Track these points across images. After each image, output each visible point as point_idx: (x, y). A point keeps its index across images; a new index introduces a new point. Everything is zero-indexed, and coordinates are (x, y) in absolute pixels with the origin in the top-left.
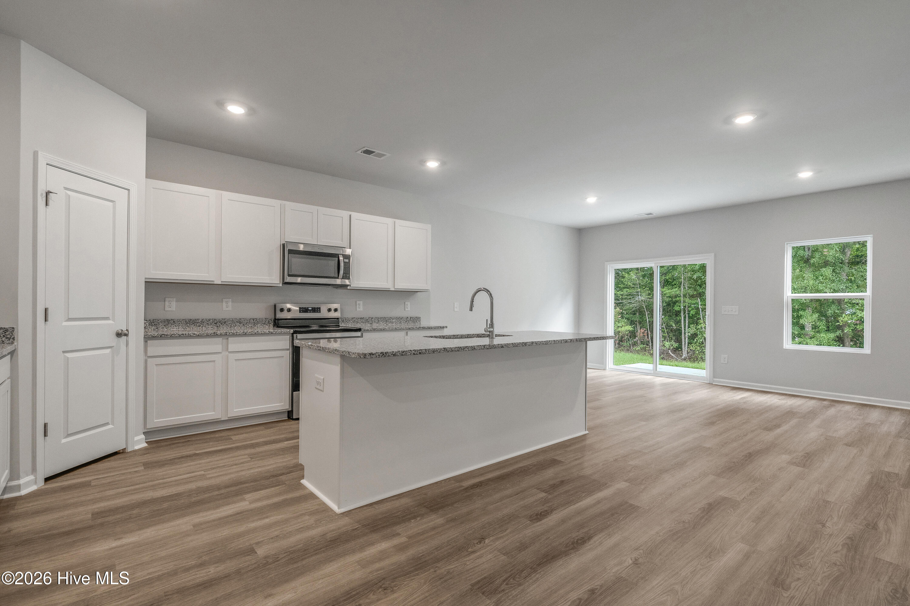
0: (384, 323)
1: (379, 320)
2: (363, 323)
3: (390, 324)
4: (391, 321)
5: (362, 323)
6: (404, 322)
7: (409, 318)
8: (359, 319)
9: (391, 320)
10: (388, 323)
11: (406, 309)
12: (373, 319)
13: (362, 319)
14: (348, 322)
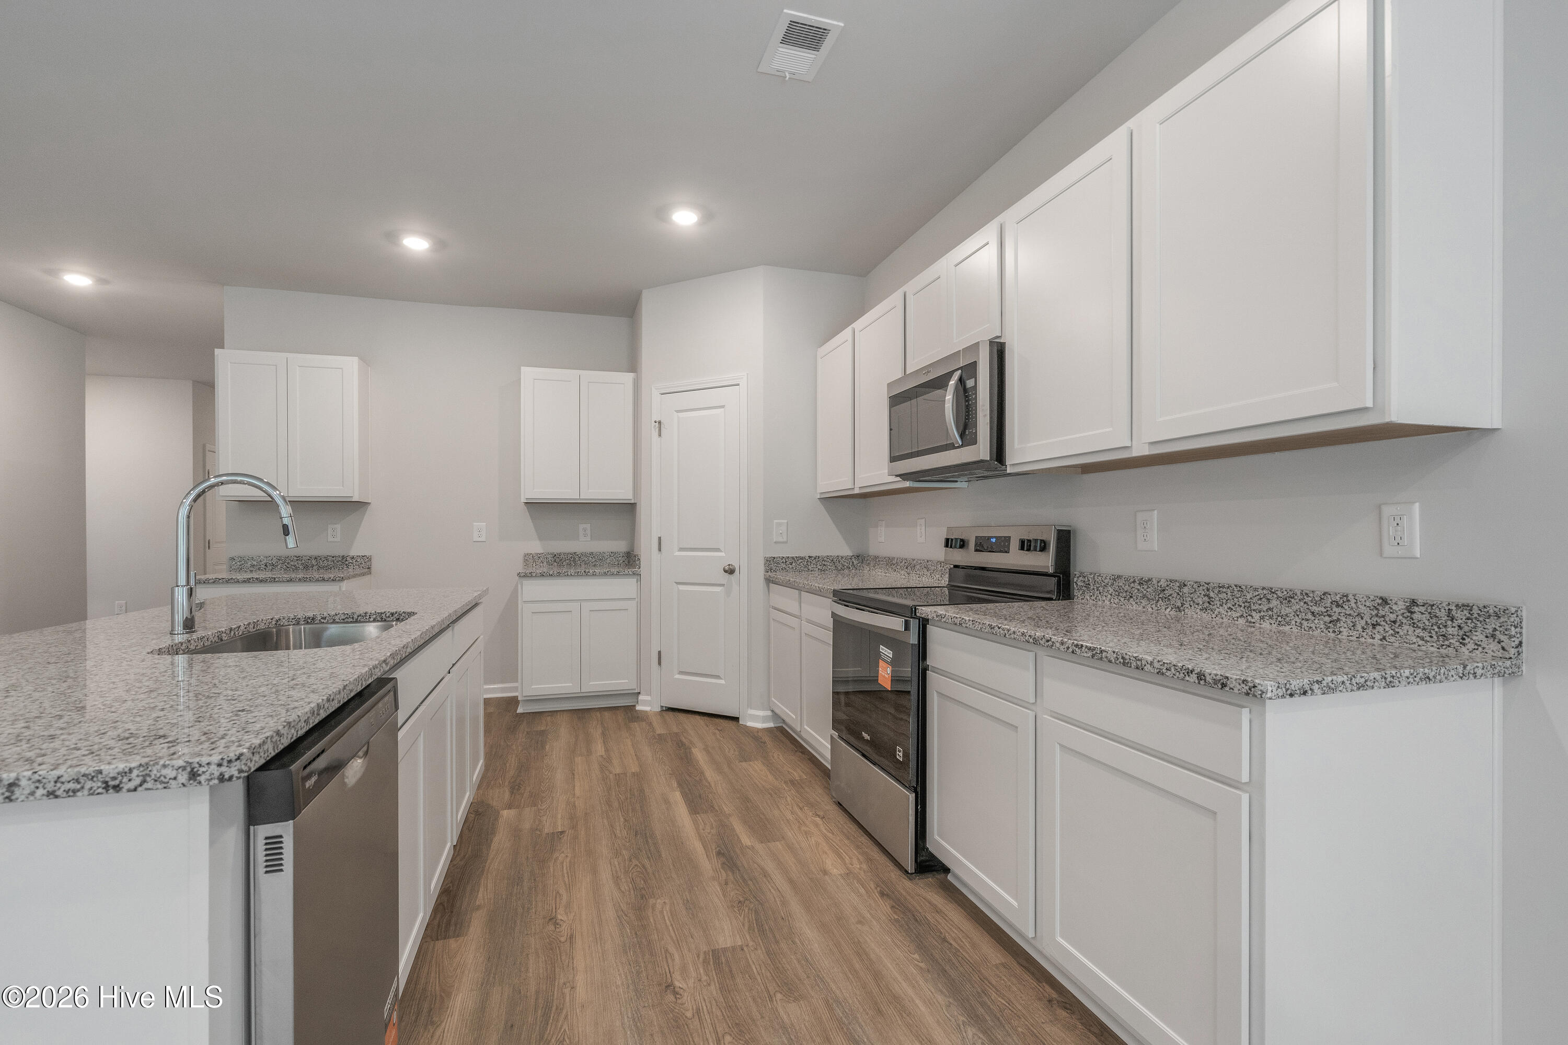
0: (1235, 615)
1: (1212, 594)
2: (1149, 599)
3: (1266, 625)
4: (1270, 609)
5: (1144, 602)
6: (1360, 623)
7: (1401, 607)
8: (1134, 582)
9: (1275, 603)
10: (1256, 616)
11: (1389, 550)
12: (1185, 590)
13: (1146, 587)
14: (1101, 589)
